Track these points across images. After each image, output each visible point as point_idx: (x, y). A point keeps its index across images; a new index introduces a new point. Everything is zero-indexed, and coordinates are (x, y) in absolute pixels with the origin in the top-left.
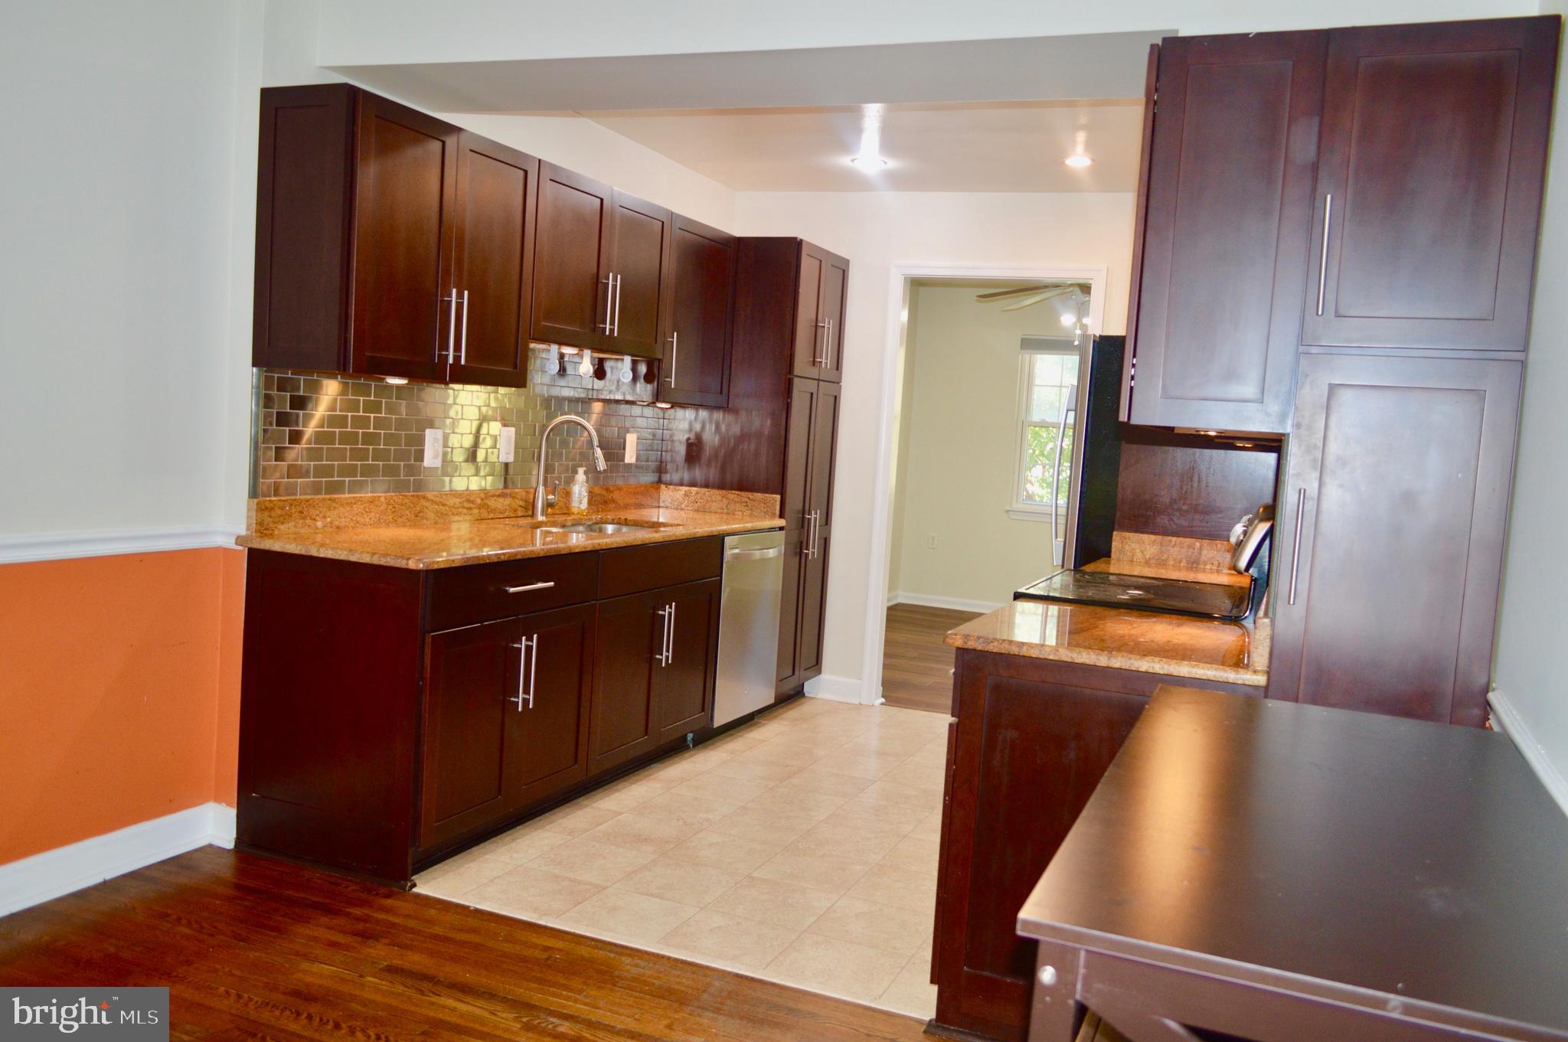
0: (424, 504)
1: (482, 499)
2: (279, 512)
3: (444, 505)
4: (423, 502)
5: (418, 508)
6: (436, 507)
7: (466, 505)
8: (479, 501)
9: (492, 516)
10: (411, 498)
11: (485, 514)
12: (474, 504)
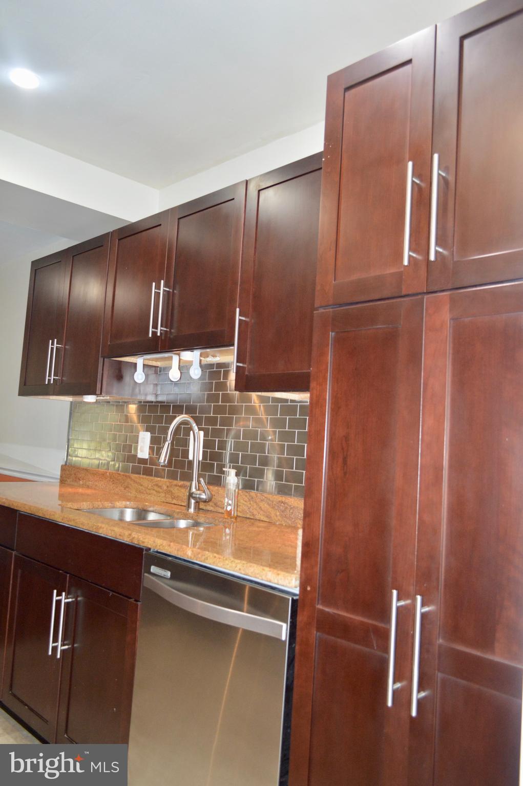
0: (130, 482)
1: (168, 487)
2: (68, 472)
3: (142, 485)
4: (128, 480)
5: (126, 484)
6: (137, 485)
7: (156, 488)
8: (165, 488)
9: (174, 501)
10: (122, 476)
11: (169, 500)
12: (161, 489)
